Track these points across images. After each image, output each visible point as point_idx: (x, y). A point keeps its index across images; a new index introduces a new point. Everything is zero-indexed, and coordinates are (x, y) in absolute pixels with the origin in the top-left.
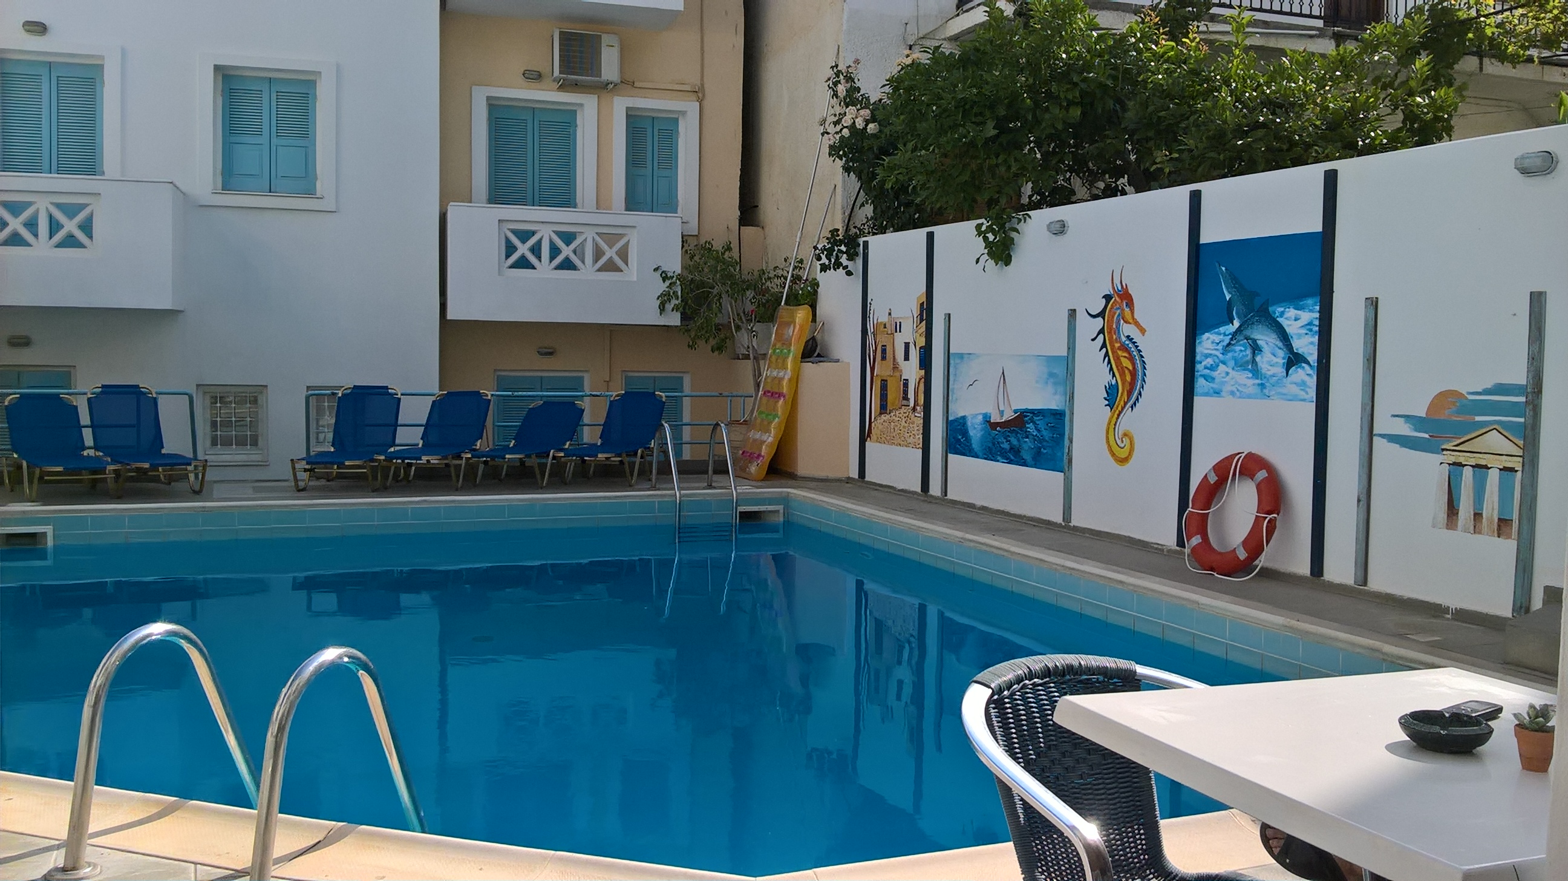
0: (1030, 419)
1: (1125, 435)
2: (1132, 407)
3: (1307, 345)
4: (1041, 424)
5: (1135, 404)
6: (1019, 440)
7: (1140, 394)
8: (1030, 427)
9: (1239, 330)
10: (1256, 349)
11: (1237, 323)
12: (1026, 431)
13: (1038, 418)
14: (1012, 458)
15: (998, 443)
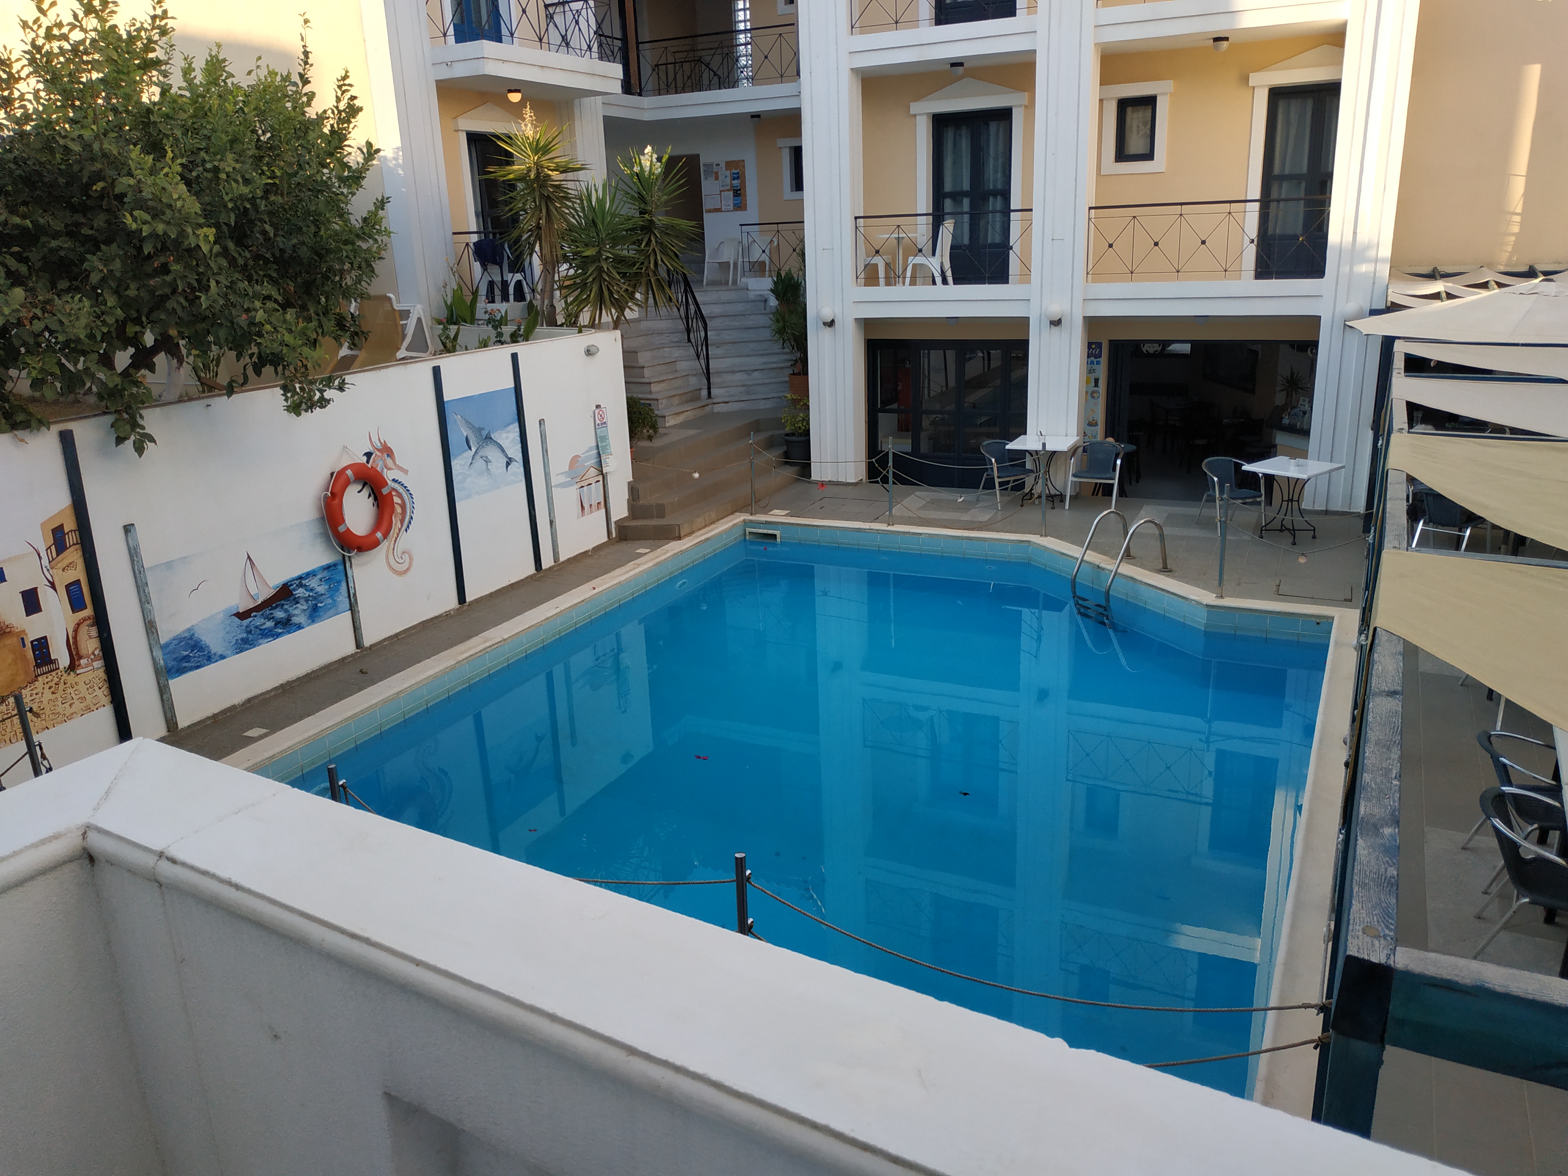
0: (297, 586)
1: (404, 553)
2: (406, 531)
3: (515, 452)
4: (313, 583)
5: (408, 527)
6: (286, 611)
7: (412, 518)
8: (300, 592)
9: (476, 452)
10: (487, 461)
11: (474, 449)
12: (296, 598)
13: (307, 580)
14: (280, 631)
15: (256, 627)
